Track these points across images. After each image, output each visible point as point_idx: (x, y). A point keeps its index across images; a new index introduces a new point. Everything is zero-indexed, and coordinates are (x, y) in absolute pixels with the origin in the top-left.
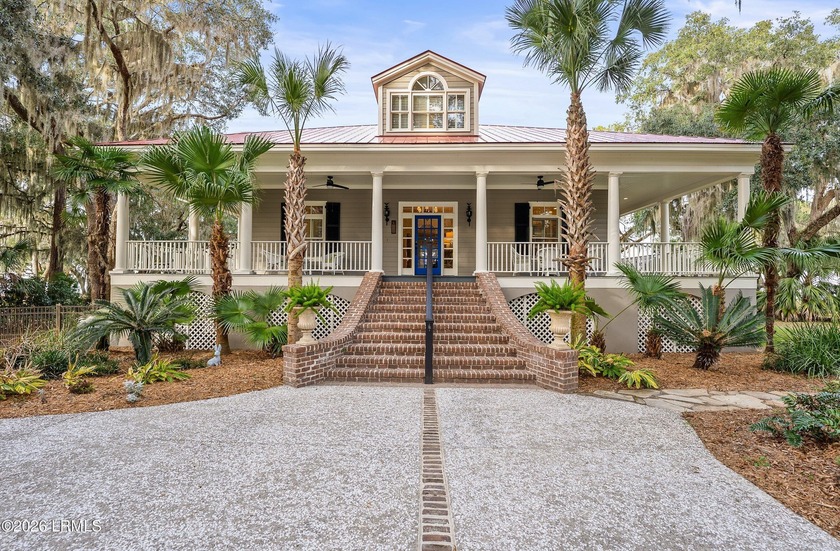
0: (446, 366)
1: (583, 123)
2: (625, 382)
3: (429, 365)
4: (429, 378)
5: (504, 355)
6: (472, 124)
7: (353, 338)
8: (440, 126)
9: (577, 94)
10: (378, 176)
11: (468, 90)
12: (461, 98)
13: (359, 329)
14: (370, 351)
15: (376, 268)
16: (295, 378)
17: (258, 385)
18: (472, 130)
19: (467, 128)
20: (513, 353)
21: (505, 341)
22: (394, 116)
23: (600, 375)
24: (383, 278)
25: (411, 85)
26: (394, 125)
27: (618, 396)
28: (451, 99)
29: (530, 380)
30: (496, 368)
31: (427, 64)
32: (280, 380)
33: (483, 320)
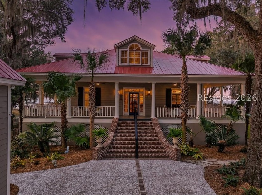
0: (141, 152)
1: (186, 73)
2: (194, 158)
3: (137, 152)
4: (137, 157)
5: (159, 149)
6: (150, 63)
7: (112, 144)
8: (139, 63)
9: (185, 62)
10: (117, 83)
11: (149, 50)
12: (147, 53)
13: (113, 140)
14: (117, 148)
15: (116, 116)
16: (97, 158)
17: (86, 160)
18: (150, 65)
19: (148, 64)
20: (163, 148)
21: (160, 144)
22: (122, 59)
23: (188, 155)
24: (119, 120)
25: (128, 48)
26: (122, 62)
27: (191, 162)
28: (143, 53)
29: (167, 157)
30: (157, 153)
31: (135, 40)
32: (91, 158)
33: (153, 136)
